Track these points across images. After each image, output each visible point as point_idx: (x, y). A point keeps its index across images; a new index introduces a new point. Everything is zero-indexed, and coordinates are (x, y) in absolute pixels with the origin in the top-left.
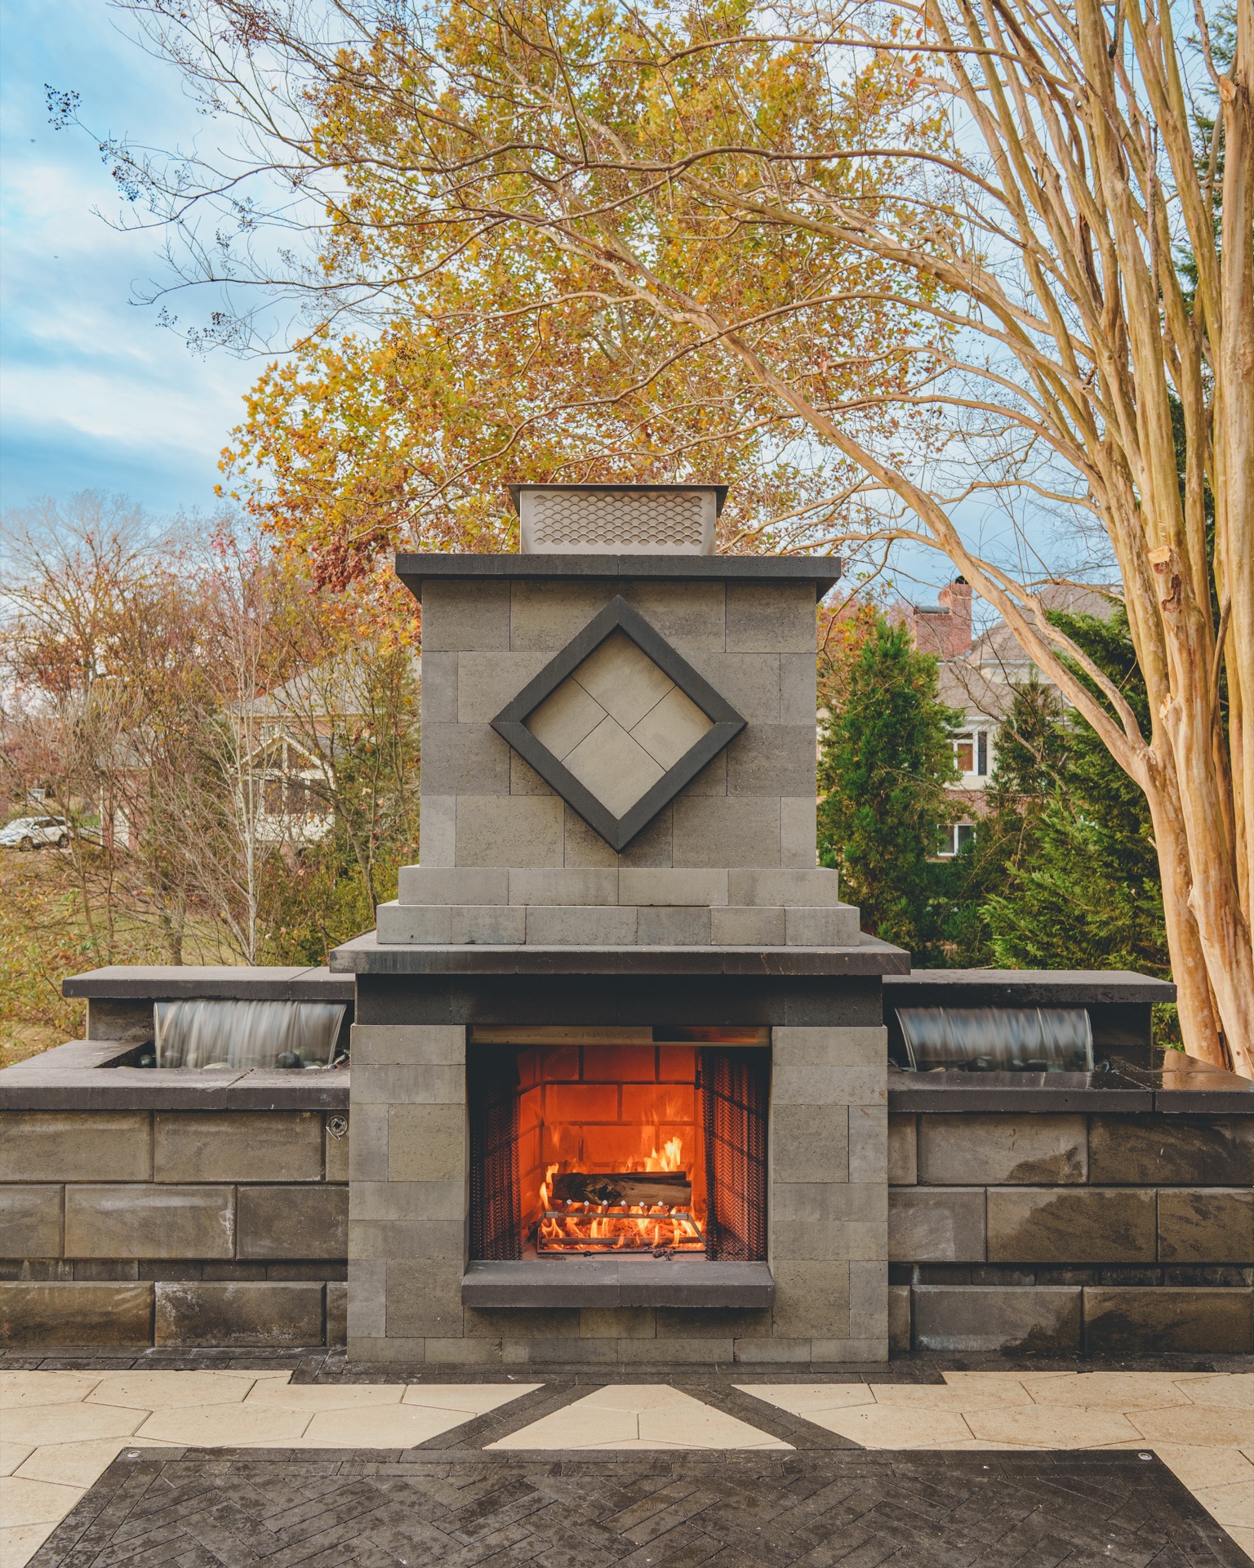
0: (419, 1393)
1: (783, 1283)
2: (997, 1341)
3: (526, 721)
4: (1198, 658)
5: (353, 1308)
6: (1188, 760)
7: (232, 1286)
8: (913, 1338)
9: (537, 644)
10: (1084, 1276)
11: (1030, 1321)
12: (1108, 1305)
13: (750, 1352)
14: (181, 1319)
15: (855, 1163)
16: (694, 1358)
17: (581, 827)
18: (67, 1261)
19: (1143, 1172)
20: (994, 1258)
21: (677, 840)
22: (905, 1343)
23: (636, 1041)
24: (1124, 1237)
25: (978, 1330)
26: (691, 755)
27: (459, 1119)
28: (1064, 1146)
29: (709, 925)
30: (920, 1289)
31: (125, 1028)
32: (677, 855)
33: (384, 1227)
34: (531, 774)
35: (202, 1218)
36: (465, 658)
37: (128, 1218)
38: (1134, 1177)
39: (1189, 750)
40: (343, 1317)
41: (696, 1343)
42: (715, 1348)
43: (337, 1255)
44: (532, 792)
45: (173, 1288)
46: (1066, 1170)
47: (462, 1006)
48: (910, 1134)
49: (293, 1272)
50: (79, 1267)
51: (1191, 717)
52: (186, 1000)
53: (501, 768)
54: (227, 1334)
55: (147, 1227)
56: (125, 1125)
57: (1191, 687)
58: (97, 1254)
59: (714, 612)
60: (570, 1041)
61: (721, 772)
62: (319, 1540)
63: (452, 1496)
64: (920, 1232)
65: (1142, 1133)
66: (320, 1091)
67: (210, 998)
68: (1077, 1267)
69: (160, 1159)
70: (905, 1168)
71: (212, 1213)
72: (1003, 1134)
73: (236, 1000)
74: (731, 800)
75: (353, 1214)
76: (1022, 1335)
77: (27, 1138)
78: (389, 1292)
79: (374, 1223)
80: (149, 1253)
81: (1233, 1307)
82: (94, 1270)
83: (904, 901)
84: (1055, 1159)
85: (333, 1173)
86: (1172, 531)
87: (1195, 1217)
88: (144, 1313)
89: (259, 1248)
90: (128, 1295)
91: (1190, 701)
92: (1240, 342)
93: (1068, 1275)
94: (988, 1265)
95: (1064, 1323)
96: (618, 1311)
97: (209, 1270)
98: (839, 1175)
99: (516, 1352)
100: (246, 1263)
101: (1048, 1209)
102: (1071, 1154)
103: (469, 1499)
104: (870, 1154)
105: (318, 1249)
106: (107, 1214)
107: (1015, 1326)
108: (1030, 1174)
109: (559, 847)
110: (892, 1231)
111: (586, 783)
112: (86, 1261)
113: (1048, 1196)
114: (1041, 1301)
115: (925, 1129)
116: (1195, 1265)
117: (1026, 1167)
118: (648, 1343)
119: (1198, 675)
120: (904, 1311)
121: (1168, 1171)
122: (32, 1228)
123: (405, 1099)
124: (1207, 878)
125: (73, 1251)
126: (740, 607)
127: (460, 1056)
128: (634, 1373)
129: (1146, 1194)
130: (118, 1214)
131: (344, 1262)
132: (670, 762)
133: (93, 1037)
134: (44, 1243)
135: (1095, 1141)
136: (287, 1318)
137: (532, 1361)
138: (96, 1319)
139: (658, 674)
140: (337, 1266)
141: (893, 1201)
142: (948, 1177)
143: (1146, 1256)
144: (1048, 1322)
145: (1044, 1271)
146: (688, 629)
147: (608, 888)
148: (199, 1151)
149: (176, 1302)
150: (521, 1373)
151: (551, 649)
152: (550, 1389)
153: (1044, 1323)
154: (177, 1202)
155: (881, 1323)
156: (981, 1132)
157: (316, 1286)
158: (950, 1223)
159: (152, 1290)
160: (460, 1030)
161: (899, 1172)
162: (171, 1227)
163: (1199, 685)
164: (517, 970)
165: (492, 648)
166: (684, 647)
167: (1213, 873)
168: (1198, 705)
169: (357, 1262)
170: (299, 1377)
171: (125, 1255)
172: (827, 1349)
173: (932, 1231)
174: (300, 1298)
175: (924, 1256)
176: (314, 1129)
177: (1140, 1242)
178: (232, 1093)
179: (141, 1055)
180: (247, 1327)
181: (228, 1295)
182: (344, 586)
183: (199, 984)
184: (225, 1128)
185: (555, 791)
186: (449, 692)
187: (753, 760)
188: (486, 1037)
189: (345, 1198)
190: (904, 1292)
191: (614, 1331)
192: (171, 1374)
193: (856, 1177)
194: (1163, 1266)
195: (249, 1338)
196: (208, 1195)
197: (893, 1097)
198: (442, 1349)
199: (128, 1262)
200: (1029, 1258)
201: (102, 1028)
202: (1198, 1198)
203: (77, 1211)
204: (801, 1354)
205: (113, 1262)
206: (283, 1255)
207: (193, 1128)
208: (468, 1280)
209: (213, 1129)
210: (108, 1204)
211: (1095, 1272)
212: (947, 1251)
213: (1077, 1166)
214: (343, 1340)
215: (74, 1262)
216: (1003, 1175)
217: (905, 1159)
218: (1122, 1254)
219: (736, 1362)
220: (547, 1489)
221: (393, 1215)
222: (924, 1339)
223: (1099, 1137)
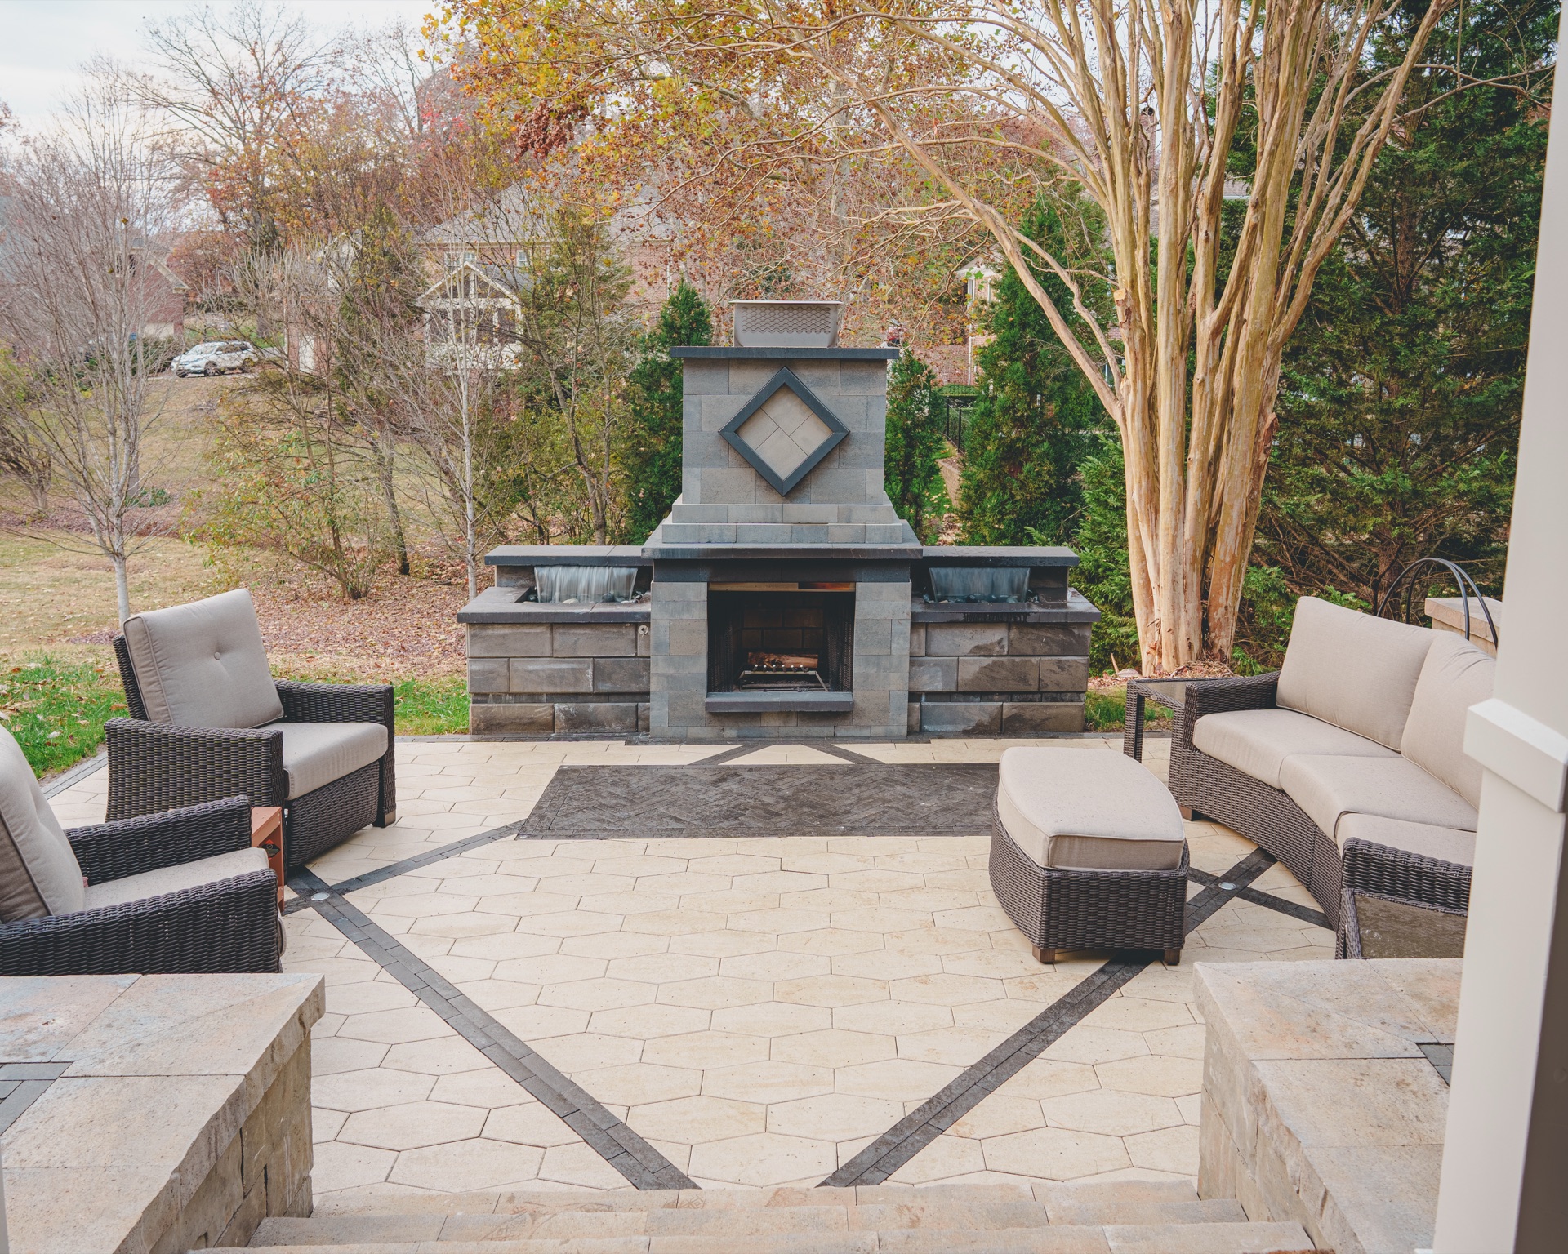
0: (684, 748)
1: (858, 701)
2: (961, 727)
3: (737, 432)
4: (1140, 357)
5: (652, 714)
6: (1133, 416)
7: (592, 705)
8: (921, 727)
9: (743, 391)
10: (1004, 697)
11: (977, 718)
12: (1015, 711)
13: (842, 732)
14: (567, 720)
15: (894, 646)
16: (815, 735)
17: (764, 484)
18: (510, 694)
19: (1034, 649)
20: (960, 690)
21: (814, 490)
22: (917, 729)
23: (790, 590)
24: (1024, 679)
25: (953, 722)
26: (821, 449)
27: (704, 626)
28: (997, 638)
29: (827, 533)
30: (925, 704)
31: (516, 581)
32: (813, 497)
33: (667, 676)
34: (739, 457)
35: (577, 674)
36: (705, 398)
37: (541, 673)
38: (1030, 652)
39: (1133, 411)
40: (647, 719)
41: (816, 728)
42: (826, 730)
43: (643, 690)
44: (740, 466)
45: (564, 706)
46: (998, 649)
47: (705, 573)
48: (923, 632)
49: (622, 698)
50: (517, 697)
51: (1135, 391)
52: (551, 566)
53: (724, 454)
54: (590, 727)
55: (550, 678)
56: (539, 630)
57: (1135, 373)
58: (526, 691)
59: (834, 375)
60: (758, 589)
61: (836, 456)
62: (655, 789)
63: (708, 777)
64: (926, 678)
65: (1035, 631)
66: (635, 613)
67: (564, 565)
68: (1001, 693)
69: (556, 646)
70: (919, 648)
71: (582, 671)
72: (968, 632)
73: (579, 566)
74: (840, 470)
75: (653, 670)
76: (973, 725)
77: (490, 637)
78: (670, 706)
79: (663, 675)
80: (552, 690)
81: (1074, 711)
82: (524, 698)
83: (1046, 445)
84: (992, 644)
85: (641, 652)
86: (1129, 279)
87: (1058, 670)
88: (550, 718)
89: (605, 687)
90: (541, 710)
91: (1135, 382)
92: (1169, 171)
93: (996, 697)
94: (958, 693)
95: (993, 720)
96: (780, 713)
97: (580, 698)
98: (887, 651)
99: (731, 733)
100: (599, 694)
101: (988, 667)
102: (1000, 642)
103: (714, 778)
104: (901, 641)
105: (634, 688)
106: (530, 672)
107: (969, 720)
108: (980, 651)
109: (753, 493)
110: (910, 678)
111: (767, 462)
112: (520, 694)
113: (987, 661)
114: (982, 709)
115: (929, 630)
116: (1057, 692)
117: (978, 648)
118: (793, 727)
119: (1140, 366)
120: (916, 716)
121: (1046, 649)
122: (494, 679)
123: (677, 617)
124: (1140, 487)
125: (514, 689)
126: (848, 372)
127: (704, 597)
128: (787, 740)
129: (1035, 660)
130: (536, 672)
131: (648, 693)
132: (810, 451)
133: (500, 585)
134: (500, 686)
135: (1012, 635)
136: (619, 719)
137: (738, 737)
138: (526, 721)
139: (805, 407)
140: (645, 695)
141: (912, 664)
142: (940, 652)
143: (1034, 688)
144: (986, 719)
145: (985, 695)
146: (821, 383)
147: (778, 514)
148: (576, 642)
149: (565, 713)
150: (733, 741)
151: (749, 393)
152: (747, 746)
153: (983, 719)
154: (565, 666)
155: (904, 718)
156: (957, 631)
157: (634, 705)
158: (940, 674)
159: (553, 707)
160: (704, 585)
161: (916, 650)
162: (562, 677)
163: (1140, 372)
164: (732, 557)
165: (719, 393)
166: (819, 393)
167: (1144, 483)
168: (1139, 384)
169: (655, 693)
170: (628, 743)
171: (540, 691)
172: (878, 730)
173: (931, 677)
174: (626, 711)
175: (928, 689)
176: (632, 632)
177: (1031, 682)
178: (593, 615)
179: (529, 595)
180: (600, 724)
181: (590, 710)
182: (546, 153)
183: (558, 558)
184: (588, 631)
185: (750, 466)
186: (697, 416)
187: (852, 451)
188: (716, 588)
189: (648, 665)
190: (917, 705)
191: (777, 723)
192: (567, 743)
193: (894, 652)
194: (1042, 693)
195: (600, 729)
196: (580, 663)
197: (914, 615)
198: (694, 732)
199: (540, 694)
200: (977, 690)
201: (504, 581)
202: (1060, 661)
203: (516, 671)
204: (866, 733)
205: (533, 694)
206: (617, 690)
207: (572, 631)
208: (708, 700)
209: (582, 632)
210: (531, 667)
211: (1010, 695)
212: (938, 686)
213: (1003, 647)
214: (647, 729)
215: (514, 694)
216: (966, 651)
217: (920, 644)
218: (1023, 688)
219: (835, 736)
220: (747, 775)
221: (672, 671)
222: (926, 727)
223: (1014, 633)
